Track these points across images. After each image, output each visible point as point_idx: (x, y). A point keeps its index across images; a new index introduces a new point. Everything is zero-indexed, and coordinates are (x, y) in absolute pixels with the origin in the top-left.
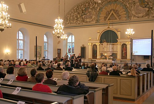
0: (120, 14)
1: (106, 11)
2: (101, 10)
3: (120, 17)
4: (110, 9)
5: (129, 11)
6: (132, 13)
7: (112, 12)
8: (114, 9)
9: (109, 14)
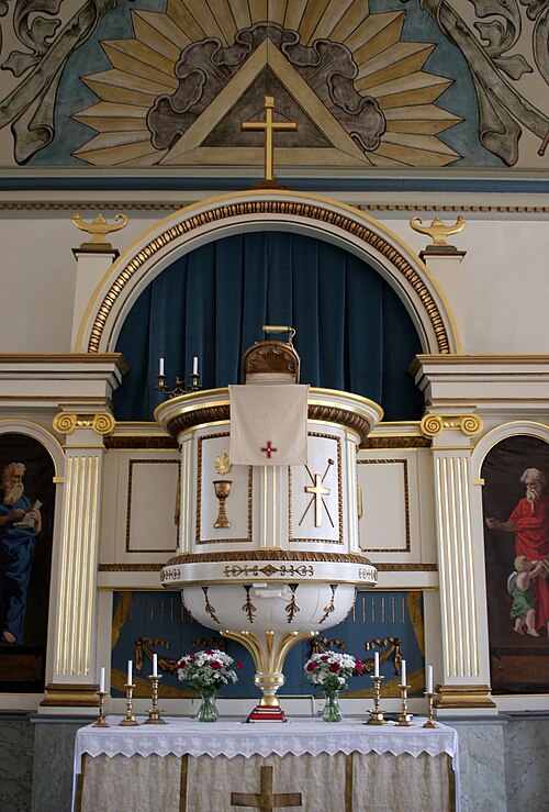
0: (374, 93)
1: (183, 42)
2: (111, 18)
3: (372, 119)
4: (243, 23)
5: (480, 66)
6: (518, 97)
7: (267, 55)
8: (293, 25)
9: (225, 72)
